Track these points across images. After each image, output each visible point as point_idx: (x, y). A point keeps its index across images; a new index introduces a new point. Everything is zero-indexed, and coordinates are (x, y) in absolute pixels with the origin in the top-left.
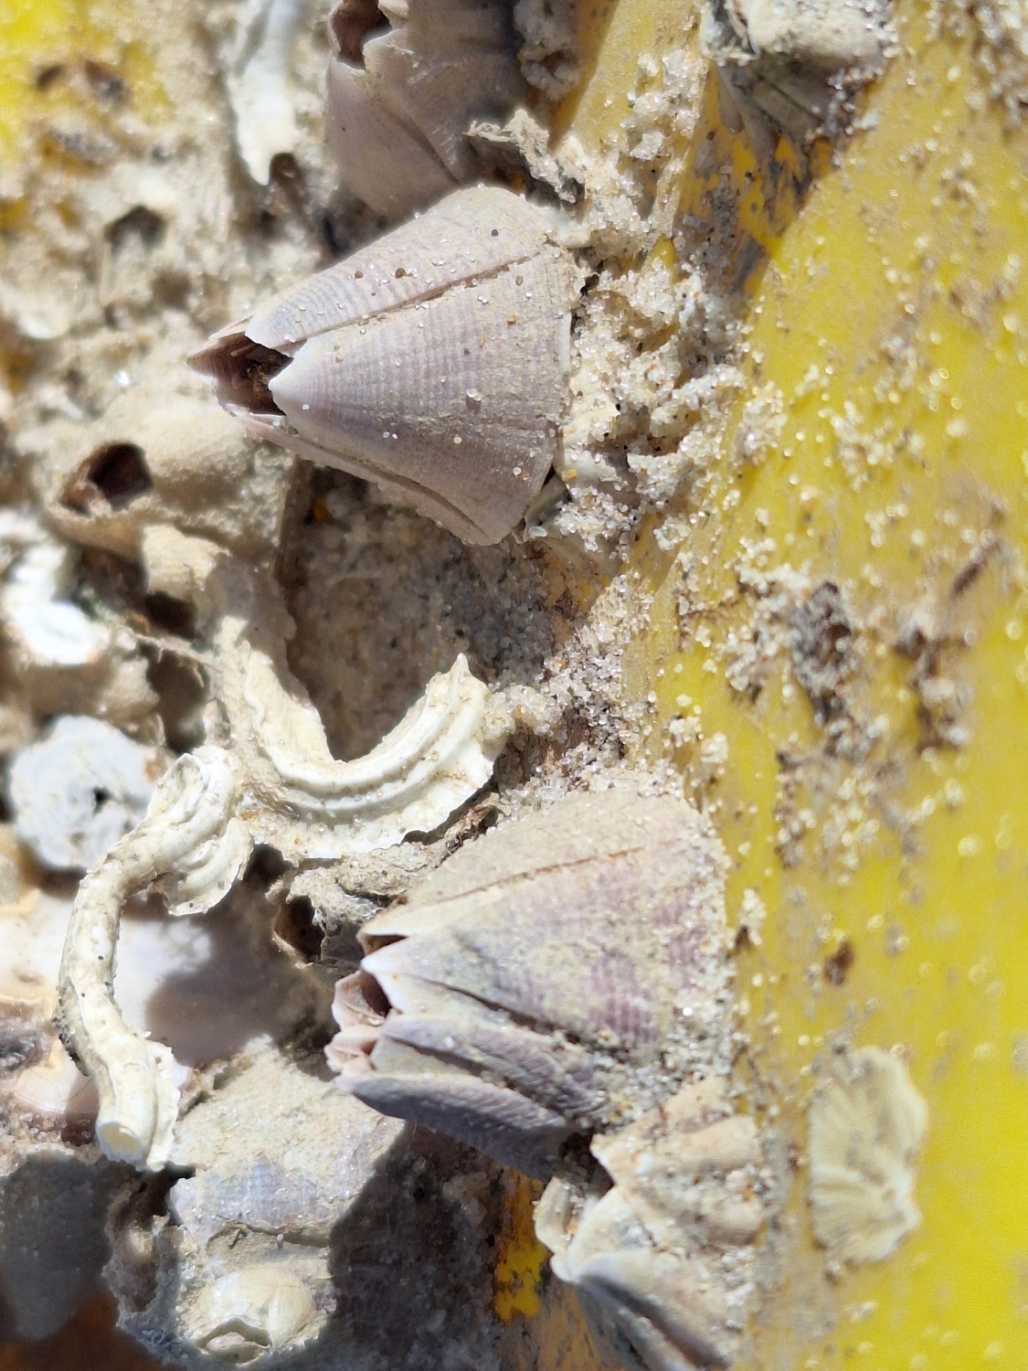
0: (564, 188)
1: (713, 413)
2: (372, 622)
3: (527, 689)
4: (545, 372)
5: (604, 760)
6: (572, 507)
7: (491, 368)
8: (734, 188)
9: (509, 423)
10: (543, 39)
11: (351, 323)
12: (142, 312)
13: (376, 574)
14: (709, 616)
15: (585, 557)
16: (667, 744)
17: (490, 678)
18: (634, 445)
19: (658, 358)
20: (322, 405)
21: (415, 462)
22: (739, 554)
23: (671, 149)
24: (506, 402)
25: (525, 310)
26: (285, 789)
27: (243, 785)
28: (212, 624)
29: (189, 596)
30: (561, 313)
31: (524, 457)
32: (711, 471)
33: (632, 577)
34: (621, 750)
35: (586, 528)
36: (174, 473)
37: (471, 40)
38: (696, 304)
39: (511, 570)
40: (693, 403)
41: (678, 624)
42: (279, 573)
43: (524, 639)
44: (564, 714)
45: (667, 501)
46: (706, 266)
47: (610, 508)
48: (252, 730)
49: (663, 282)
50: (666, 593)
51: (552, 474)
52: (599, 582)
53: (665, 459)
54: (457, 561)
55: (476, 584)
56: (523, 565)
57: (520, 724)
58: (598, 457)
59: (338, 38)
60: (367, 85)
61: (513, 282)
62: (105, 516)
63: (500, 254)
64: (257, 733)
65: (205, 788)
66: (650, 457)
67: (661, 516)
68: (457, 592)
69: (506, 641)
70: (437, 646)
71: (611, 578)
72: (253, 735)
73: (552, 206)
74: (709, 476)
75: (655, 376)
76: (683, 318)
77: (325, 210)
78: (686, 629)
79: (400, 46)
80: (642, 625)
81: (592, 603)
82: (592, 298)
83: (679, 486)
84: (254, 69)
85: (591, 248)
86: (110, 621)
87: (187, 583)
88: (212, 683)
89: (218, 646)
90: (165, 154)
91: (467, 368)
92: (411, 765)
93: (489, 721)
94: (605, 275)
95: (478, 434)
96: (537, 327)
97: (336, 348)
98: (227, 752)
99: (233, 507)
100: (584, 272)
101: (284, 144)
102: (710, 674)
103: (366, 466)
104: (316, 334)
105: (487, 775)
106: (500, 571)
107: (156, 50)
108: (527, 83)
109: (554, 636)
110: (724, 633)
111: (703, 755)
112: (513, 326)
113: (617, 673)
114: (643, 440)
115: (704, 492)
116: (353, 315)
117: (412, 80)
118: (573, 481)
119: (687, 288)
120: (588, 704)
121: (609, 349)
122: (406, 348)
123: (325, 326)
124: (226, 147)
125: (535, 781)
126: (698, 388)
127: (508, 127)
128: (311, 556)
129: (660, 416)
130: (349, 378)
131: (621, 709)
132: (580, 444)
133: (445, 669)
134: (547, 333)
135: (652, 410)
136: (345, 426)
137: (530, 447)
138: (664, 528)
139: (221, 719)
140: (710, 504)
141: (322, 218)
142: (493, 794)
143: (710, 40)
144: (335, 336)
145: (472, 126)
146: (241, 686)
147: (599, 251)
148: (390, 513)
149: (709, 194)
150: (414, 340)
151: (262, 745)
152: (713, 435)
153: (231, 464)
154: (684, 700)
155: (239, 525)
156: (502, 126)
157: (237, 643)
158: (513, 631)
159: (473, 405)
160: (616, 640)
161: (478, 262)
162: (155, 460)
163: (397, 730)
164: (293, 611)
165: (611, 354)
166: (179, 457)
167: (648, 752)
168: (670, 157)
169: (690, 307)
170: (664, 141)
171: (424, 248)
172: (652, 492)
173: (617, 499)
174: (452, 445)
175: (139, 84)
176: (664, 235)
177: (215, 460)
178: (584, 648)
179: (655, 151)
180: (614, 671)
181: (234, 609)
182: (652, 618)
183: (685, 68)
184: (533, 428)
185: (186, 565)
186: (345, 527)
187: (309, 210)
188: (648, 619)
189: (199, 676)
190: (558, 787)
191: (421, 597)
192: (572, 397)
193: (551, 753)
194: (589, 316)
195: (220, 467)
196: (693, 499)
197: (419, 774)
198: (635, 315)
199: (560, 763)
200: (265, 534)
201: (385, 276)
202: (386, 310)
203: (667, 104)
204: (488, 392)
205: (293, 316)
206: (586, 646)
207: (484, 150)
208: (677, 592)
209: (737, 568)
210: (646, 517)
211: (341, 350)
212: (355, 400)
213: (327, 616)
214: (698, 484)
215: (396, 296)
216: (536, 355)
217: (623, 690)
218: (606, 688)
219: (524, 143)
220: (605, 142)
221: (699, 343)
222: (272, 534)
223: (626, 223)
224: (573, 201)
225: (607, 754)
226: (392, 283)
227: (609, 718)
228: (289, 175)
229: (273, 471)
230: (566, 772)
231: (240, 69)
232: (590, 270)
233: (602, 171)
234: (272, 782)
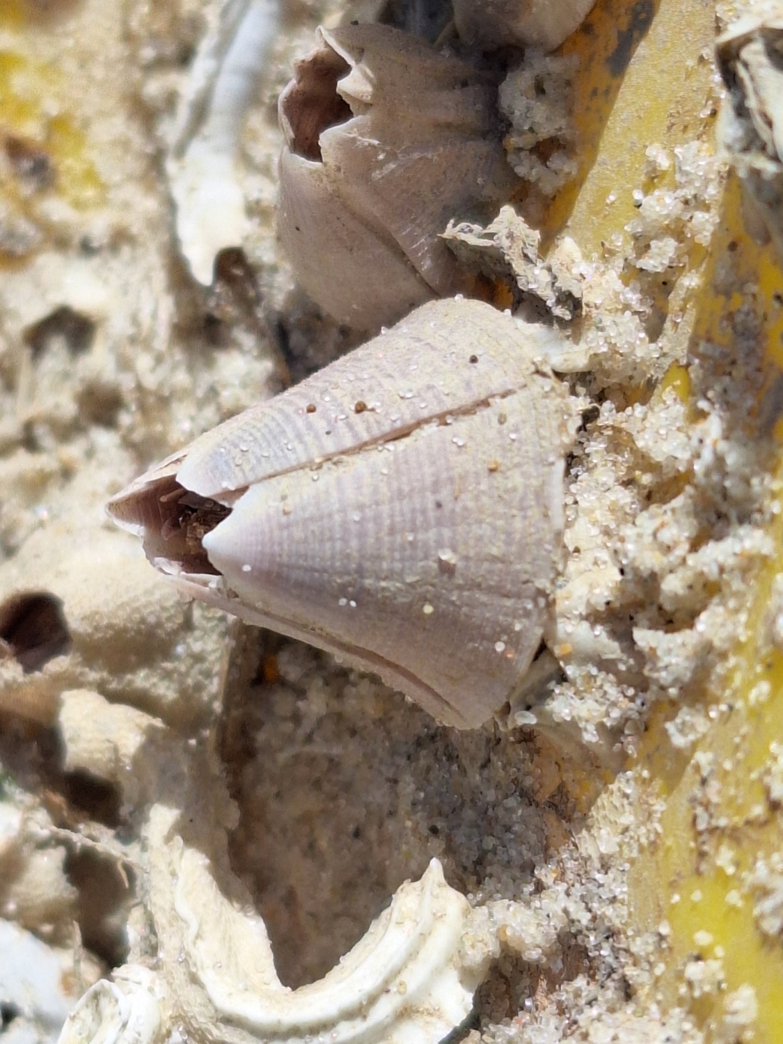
0: (559, 301)
1: (737, 585)
2: (331, 805)
3: (514, 906)
4: (532, 530)
5: (607, 1001)
6: (568, 689)
7: (469, 525)
8: (760, 312)
9: (490, 590)
10: (534, 123)
11: (302, 467)
12: (67, 431)
13: (336, 750)
14: (733, 835)
15: (582, 747)
16: (683, 990)
17: (470, 887)
18: (641, 617)
19: (669, 513)
20: (266, 565)
21: (377, 633)
22: (769, 763)
23: (686, 259)
24: (486, 565)
25: (509, 455)
26: (221, 1026)
27: (171, 1018)
28: (141, 809)
29: (114, 775)
30: (551, 459)
31: (507, 630)
32: (735, 654)
33: (640, 775)
34: (628, 992)
35: (584, 714)
36: (97, 628)
37: (449, 126)
38: (715, 453)
39: (495, 754)
40: (712, 572)
41: (696, 840)
42: (222, 745)
43: (511, 840)
44: (559, 936)
45: (681, 688)
46: (728, 405)
47: (613, 692)
48: (182, 949)
49: (676, 418)
50: (681, 799)
51: (543, 648)
52: (601, 777)
53: (679, 638)
54: (433, 738)
55: (455, 767)
56: (509, 750)
57: (505, 946)
58: (599, 630)
59: (292, 124)
60: (325, 179)
61: (495, 420)
62: (15, 681)
63: (480, 385)
64: (188, 954)
65: (124, 1025)
66: (660, 633)
67: (674, 705)
68: (431, 776)
69: (490, 842)
70: (407, 843)
71: (616, 773)
72: (183, 956)
73: (544, 323)
74: (732, 661)
75: (666, 536)
76: (698, 467)
77: (279, 313)
78: (706, 848)
79: (362, 135)
80: (652, 837)
81: (591, 802)
82: (591, 433)
83: (695, 671)
84: (198, 150)
85: (589, 373)
86: (21, 802)
87: (110, 760)
88: (138, 883)
89: (146, 838)
90: (95, 244)
91: (439, 523)
92: (372, 1000)
93: (468, 944)
94: (607, 405)
95: (453, 603)
96: (523, 474)
97: (284, 498)
98: (154, 974)
99: (168, 665)
100: (582, 403)
101: (232, 239)
102: (733, 909)
103: (320, 636)
104: (259, 480)
105: (466, 1009)
106: (482, 755)
107: (86, 124)
108: (515, 174)
109: (547, 838)
110: (751, 860)
111: (727, 1013)
112: (495, 474)
113: (622, 892)
114: (653, 611)
115: (726, 680)
116: (304, 459)
117: (377, 175)
118: (568, 658)
119: (706, 432)
120: (588, 929)
121: (611, 496)
122: (366, 500)
123: (270, 471)
124: (165, 237)
125: (524, 1017)
126: (716, 554)
127: (492, 228)
128: (259, 725)
129: (673, 585)
130: (298, 533)
131: (627, 938)
132: (576, 613)
133: (417, 877)
134: (535, 482)
135: (663, 577)
136: (294, 591)
137: (514, 617)
138: (678, 720)
139: (148, 930)
140: (735, 694)
141: (275, 323)
142: (473, 1031)
143: (729, 140)
144: (284, 483)
145: (450, 225)
146: (172, 893)
147: (600, 377)
148: (352, 677)
149: (730, 316)
150: (376, 490)
151: (194, 970)
152: (737, 611)
153: (165, 615)
154: (703, 938)
155: (174, 686)
156: (485, 225)
157: (168, 839)
158: (498, 829)
159: (446, 569)
160: (621, 852)
161: (454, 395)
162: (75, 614)
163: (358, 948)
164: (238, 793)
165: (613, 503)
166: (104, 609)
167: (660, 997)
168: (684, 267)
169: (707, 456)
170: (677, 249)
171: (390, 376)
172: (664, 677)
173: (621, 680)
174: (421, 616)
175: (68, 163)
176: (677, 361)
177: (145, 612)
178: (583, 858)
179: (666, 262)
180: (621, 890)
181: (166, 796)
182: (664, 828)
183: (702, 163)
184: (518, 596)
185: (109, 741)
186: (301, 693)
187: (260, 314)
188: (660, 830)
189: (124, 875)
190: (552, 1026)
191: (388, 780)
192: (566, 556)
193: (543, 984)
194: (588, 455)
195: (152, 620)
196: (713, 688)
197: (383, 1011)
198: (643, 457)
199: (554, 997)
200: (205, 697)
201: (342, 412)
202: (343, 453)
203: (681, 206)
204: (465, 553)
205: (234, 458)
206: (584, 855)
207: (463, 254)
208: (693, 801)
209: (767, 779)
210: (656, 705)
211: (289, 501)
212: (306, 560)
213: (278, 795)
214: (720, 669)
215: (356, 435)
216: (522, 509)
217: (630, 914)
218: (609, 911)
219: (510, 247)
220: (607, 245)
221: (718, 498)
222: (214, 697)
223: (632, 346)
224: (568, 317)
225: (610, 994)
226: (350, 420)
227: (613, 948)
228: (238, 272)
229: (215, 622)
230: (562, 1010)
231: (181, 151)
232: (589, 400)
233: (603, 281)
234: (205, 1016)
